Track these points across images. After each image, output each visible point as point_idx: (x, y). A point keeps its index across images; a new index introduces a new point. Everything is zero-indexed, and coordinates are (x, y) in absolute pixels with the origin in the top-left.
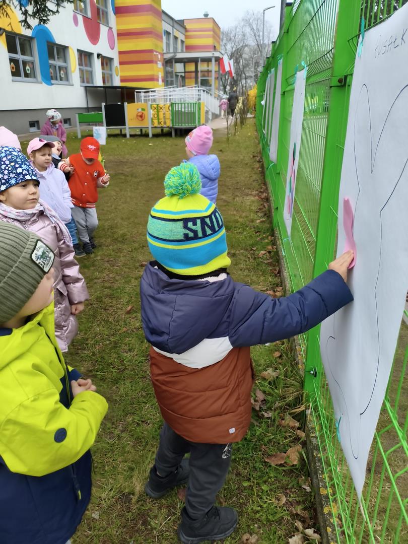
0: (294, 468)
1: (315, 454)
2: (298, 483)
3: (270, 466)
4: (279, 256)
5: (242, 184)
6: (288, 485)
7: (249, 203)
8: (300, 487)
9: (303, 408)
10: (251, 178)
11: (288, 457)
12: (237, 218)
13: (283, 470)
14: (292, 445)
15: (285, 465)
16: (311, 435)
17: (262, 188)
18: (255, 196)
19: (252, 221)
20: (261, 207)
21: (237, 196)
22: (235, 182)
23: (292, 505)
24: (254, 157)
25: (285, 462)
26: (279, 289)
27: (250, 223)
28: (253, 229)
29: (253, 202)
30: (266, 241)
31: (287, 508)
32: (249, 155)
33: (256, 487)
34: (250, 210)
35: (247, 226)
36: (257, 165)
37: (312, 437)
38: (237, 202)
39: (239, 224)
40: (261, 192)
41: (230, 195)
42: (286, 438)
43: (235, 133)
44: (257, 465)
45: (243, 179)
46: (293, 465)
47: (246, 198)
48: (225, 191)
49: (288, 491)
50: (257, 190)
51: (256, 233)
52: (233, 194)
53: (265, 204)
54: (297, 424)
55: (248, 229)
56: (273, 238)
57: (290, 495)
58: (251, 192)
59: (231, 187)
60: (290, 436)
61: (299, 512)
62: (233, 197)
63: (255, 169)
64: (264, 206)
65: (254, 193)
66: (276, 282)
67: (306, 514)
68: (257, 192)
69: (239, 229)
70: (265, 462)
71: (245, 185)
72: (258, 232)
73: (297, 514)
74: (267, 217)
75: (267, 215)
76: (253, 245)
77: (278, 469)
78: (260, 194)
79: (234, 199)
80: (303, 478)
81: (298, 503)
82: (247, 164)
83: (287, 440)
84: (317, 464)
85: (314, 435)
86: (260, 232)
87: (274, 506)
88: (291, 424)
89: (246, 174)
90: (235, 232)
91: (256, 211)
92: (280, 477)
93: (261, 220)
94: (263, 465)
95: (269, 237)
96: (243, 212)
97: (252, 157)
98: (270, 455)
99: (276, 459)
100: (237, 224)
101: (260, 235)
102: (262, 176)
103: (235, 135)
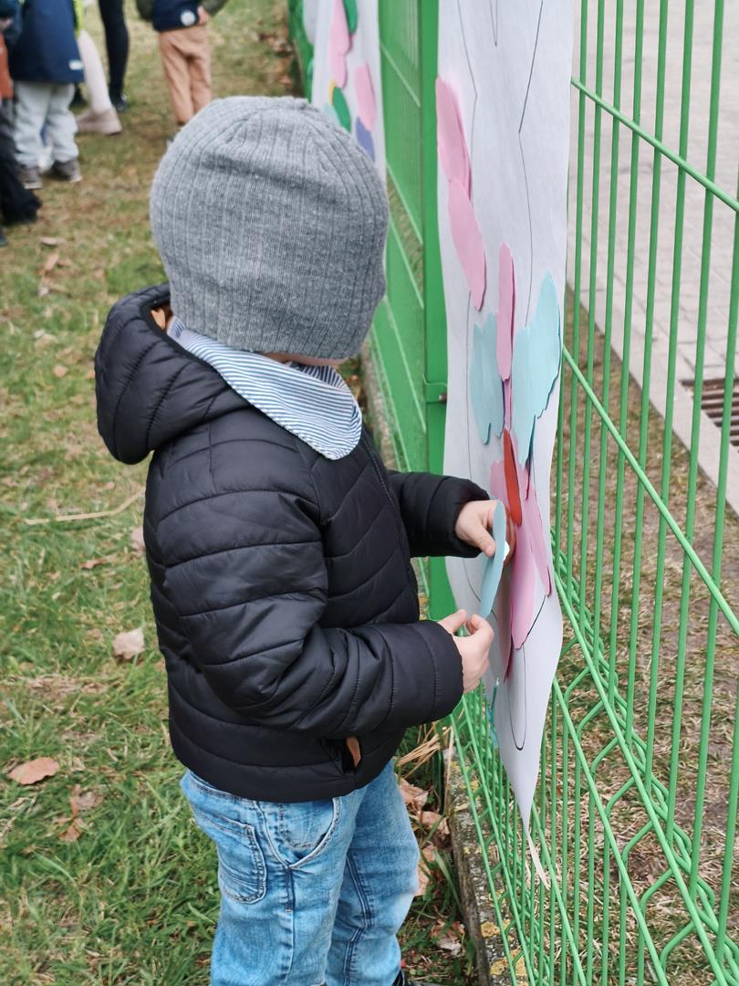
1: (467, 850)
2: (428, 941)
9: (433, 746)
16: (459, 808)
24: (263, 37)
32: (246, 30)
36: (276, 67)
37: (460, 811)
54: (422, 797)
82: (239, 63)
84: (472, 871)
85: (464, 806)
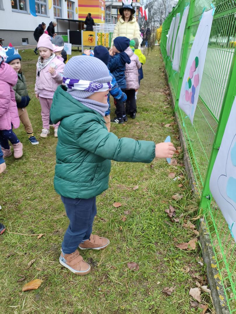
0: (193, 251)
1: (207, 244)
2: (196, 260)
3: (179, 250)
4: (179, 128)
5: (153, 85)
6: (190, 261)
7: (158, 96)
8: (197, 263)
9: (198, 217)
10: (159, 81)
11: (189, 245)
12: (152, 104)
13: (187, 253)
14: (191, 238)
15: (187, 249)
16: (204, 233)
17: (166, 88)
18: (162, 92)
19: (161, 107)
20: (166, 99)
21: (151, 91)
22: (149, 83)
23: (193, 273)
24: (160, 69)
25: (188, 248)
26: (179, 148)
27: (160, 108)
28: (162, 112)
29: (161, 96)
30: (170, 119)
31: (190, 274)
32: (157, 67)
33: (172, 262)
34: (160, 101)
35: (158, 110)
36: (162, 74)
37: (205, 234)
38: (151, 95)
39: (153, 108)
40: (165, 90)
41: (147, 91)
42: (188, 234)
43: (148, 54)
44: (172, 249)
45: (154, 82)
46: (192, 250)
47: (156, 93)
48: (143, 88)
49: (190, 264)
50: (163, 89)
51: (164, 114)
52: (148, 90)
53: (168, 97)
54: (194, 227)
55: (159, 111)
56: (174, 117)
57: (191, 267)
58: (160, 90)
59: (146, 86)
60: (190, 233)
61: (197, 277)
62: (148, 92)
63: (161, 77)
64: (168, 99)
65: (161, 90)
66: (177, 144)
67: (202, 278)
68: (163, 90)
69: (154, 111)
70: (176, 247)
71: (155, 85)
72: (165, 113)
73: (196, 278)
74: (170, 105)
75: (170, 104)
76: (162, 121)
77: (183, 252)
78: (165, 91)
79: (149, 93)
80: (199, 257)
81: (196, 271)
82: (156, 73)
83: (188, 236)
84: (209, 250)
85: (206, 233)
86: (166, 114)
87: (182, 273)
88: (191, 227)
89: (156, 79)
90: (151, 113)
91: (163, 101)
92: (185, 256)
93: (167, 106)
94: (175, 249)
95: (172, 117)
96: (155, 101)
97: (159, 69)
98: (178, 244)
99: (182, 246)
100: (152, 108)
101: (166, 115)
102: (165, 80)
103: (148, 55)
